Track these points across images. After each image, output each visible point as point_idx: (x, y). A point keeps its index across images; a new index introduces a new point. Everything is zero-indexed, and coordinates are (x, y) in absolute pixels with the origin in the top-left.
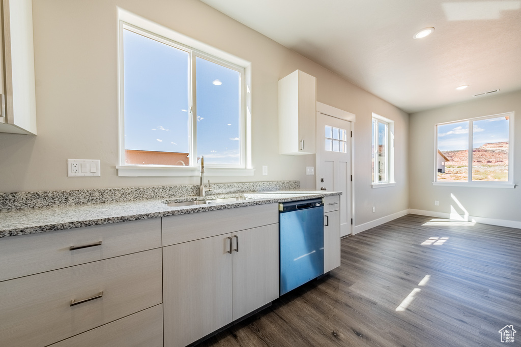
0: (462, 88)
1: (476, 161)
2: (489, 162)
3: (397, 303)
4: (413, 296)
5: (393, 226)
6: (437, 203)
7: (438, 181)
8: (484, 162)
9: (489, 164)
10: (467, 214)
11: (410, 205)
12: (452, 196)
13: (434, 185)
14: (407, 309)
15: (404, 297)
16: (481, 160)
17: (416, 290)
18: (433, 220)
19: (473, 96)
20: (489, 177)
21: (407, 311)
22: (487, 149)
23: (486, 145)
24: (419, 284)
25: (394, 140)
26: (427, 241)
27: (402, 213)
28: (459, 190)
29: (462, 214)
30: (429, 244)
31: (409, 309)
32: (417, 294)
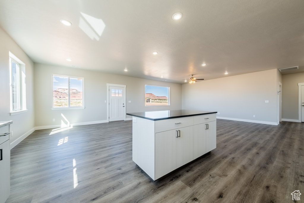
0: (69, 60)
1: (55, 96)
2: (60, 97)
3: (72, 184)
4: (76, 174)
5: (29, 141)
6: (54, 120)
7: (54, 107)
8: (58, 97)
9: (60, 98)
10: (69, 123)
11: (36, 124)
12: (62, 115)
13: (52, 109)
14: (79, 182)
15: (72, 177)
16: (57, 96)
17: (75, 170)
18: (53, 130)
19: (71, 66)
20: (63, 104)
21: (80, 183)
22: (59, 91)
23: (59, 89)
24: (74, 166)
25: (26, 78)
26: (59, 142)
27: (31, 131)
28: (65, 111)
29: (66, 123)
30: (62, 143)
31: (79, 181)
32: (77, 171)
